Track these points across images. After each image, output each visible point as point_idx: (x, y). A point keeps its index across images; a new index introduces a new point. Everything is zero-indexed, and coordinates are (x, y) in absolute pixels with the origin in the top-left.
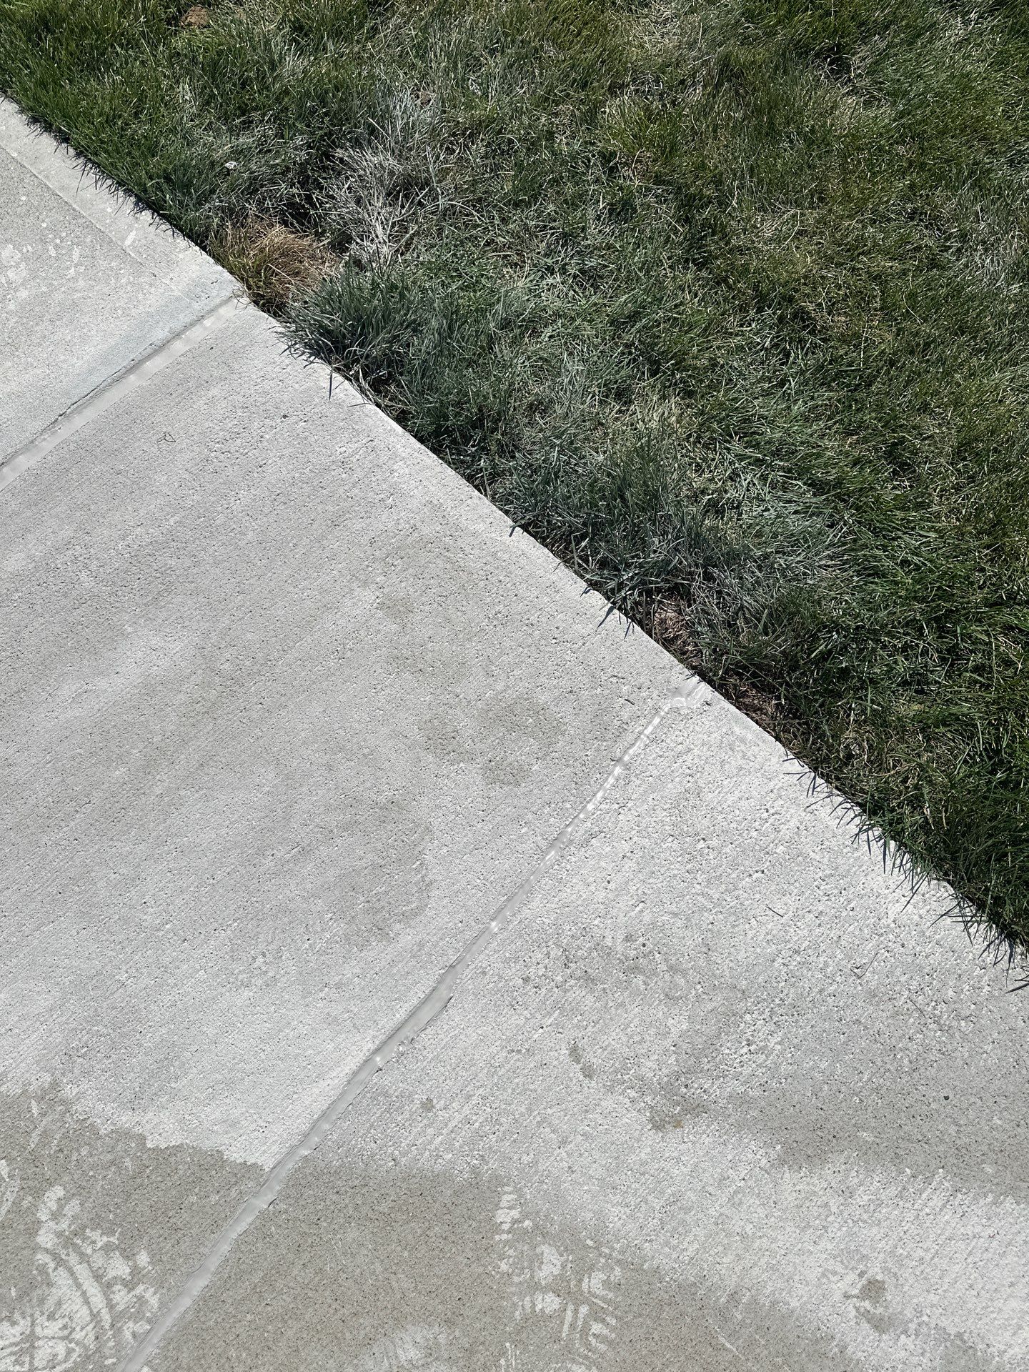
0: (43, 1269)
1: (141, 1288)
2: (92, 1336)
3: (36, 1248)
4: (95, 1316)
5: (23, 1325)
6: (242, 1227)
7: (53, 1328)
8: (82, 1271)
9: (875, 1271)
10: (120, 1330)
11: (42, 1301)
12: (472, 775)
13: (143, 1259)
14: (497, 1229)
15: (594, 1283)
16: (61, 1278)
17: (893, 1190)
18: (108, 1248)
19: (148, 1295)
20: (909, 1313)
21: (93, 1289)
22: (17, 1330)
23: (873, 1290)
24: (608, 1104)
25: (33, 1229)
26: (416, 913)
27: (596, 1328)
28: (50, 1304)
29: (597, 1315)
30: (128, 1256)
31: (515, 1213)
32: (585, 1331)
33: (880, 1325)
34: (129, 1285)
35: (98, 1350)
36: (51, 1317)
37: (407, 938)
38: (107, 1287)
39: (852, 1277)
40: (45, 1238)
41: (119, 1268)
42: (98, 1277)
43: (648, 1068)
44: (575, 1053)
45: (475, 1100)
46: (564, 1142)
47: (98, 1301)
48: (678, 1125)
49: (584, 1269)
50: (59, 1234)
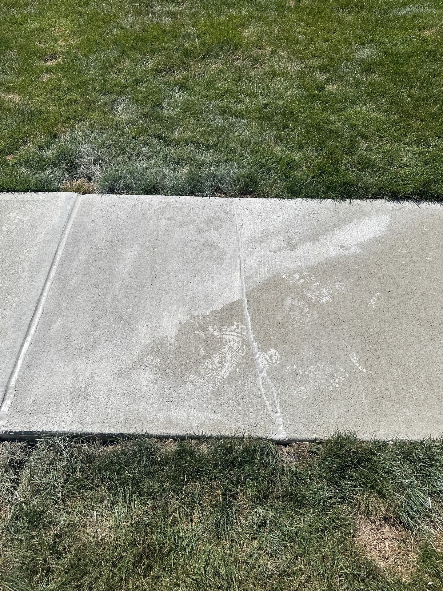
0: (221, 338)
1: (240, 327)
2: (240, 339)
3: (216, 337)
4: (237, 336)
5: (227, 347)
6: (247, 308)
7: (232, 343)
8: (227, 333)
9: (339, 244)
10: (243, 334)
11: (226, 341)
12: (213, 231)
13: (236, 323)
14: (284, 278)
15: (305, 273)
16: (225, 336)
17: (331, 235)
18: (228, 327)
19: (242, 326)
20: (349, 246)
21: (232, 333)
22: (226, 348)
23: (342, 246)
24: (282, 253)
25: (212, 335)
26: (225, 253)
27: (312, 278)
28: (228, 341)
29: (310, 277)
30: (233, 325)
31: (285, 275)
32: (311, 280)
33: (347, 249)
34: (238, 328)
35: (243, 339)
36: (230, 342)
37: (228, 257)
38: (234, 331)
39: (337, 247)
40: (216, 334)
41: (233, 328)
42: (231, 331)
43: (283, 245)
44: (270, 251)
45: (263, 267)
46: (282, 262)
47: (235, 334)
48: (295, 248)
49: (302, 273)
50: (218, 332)
